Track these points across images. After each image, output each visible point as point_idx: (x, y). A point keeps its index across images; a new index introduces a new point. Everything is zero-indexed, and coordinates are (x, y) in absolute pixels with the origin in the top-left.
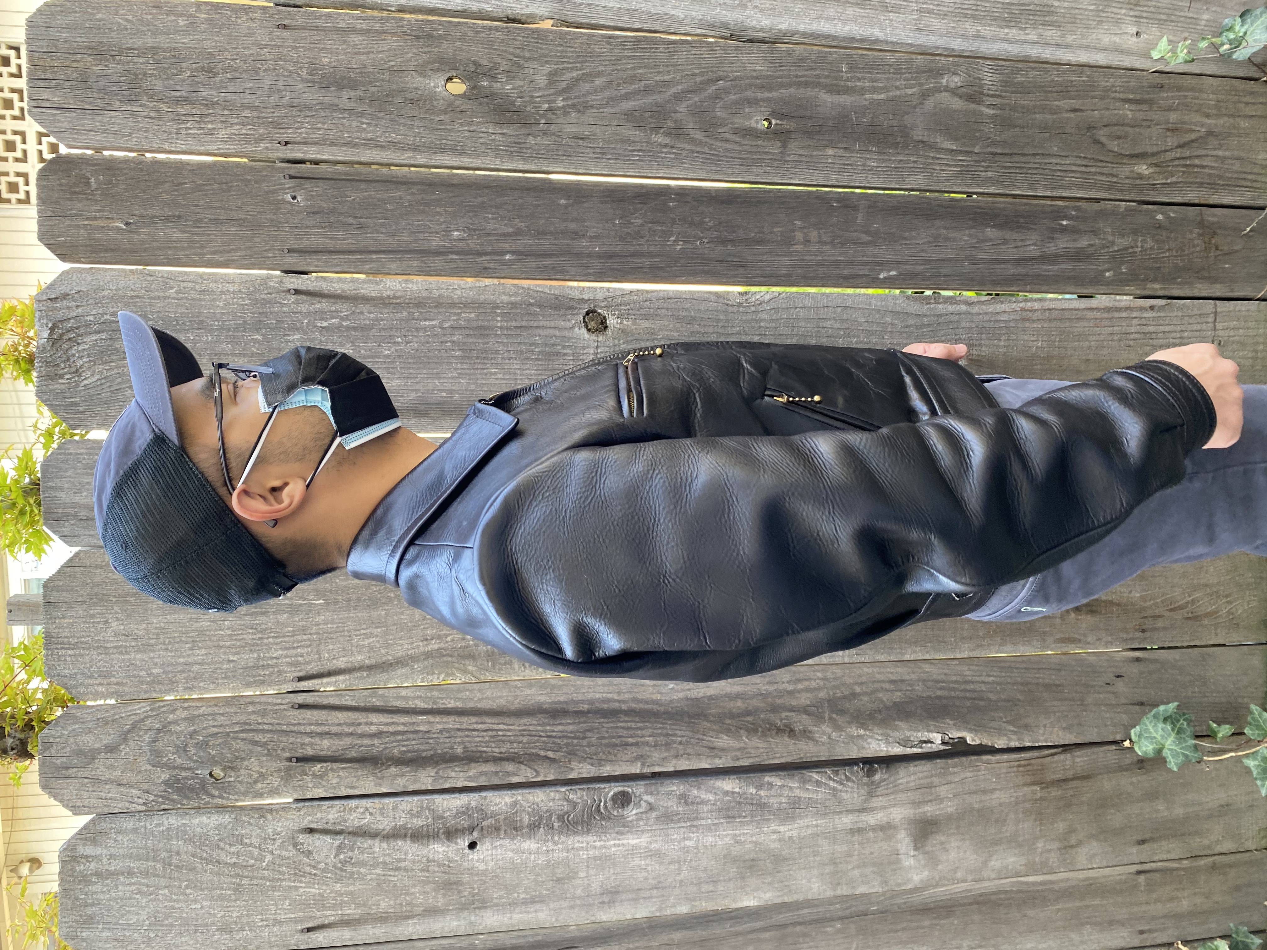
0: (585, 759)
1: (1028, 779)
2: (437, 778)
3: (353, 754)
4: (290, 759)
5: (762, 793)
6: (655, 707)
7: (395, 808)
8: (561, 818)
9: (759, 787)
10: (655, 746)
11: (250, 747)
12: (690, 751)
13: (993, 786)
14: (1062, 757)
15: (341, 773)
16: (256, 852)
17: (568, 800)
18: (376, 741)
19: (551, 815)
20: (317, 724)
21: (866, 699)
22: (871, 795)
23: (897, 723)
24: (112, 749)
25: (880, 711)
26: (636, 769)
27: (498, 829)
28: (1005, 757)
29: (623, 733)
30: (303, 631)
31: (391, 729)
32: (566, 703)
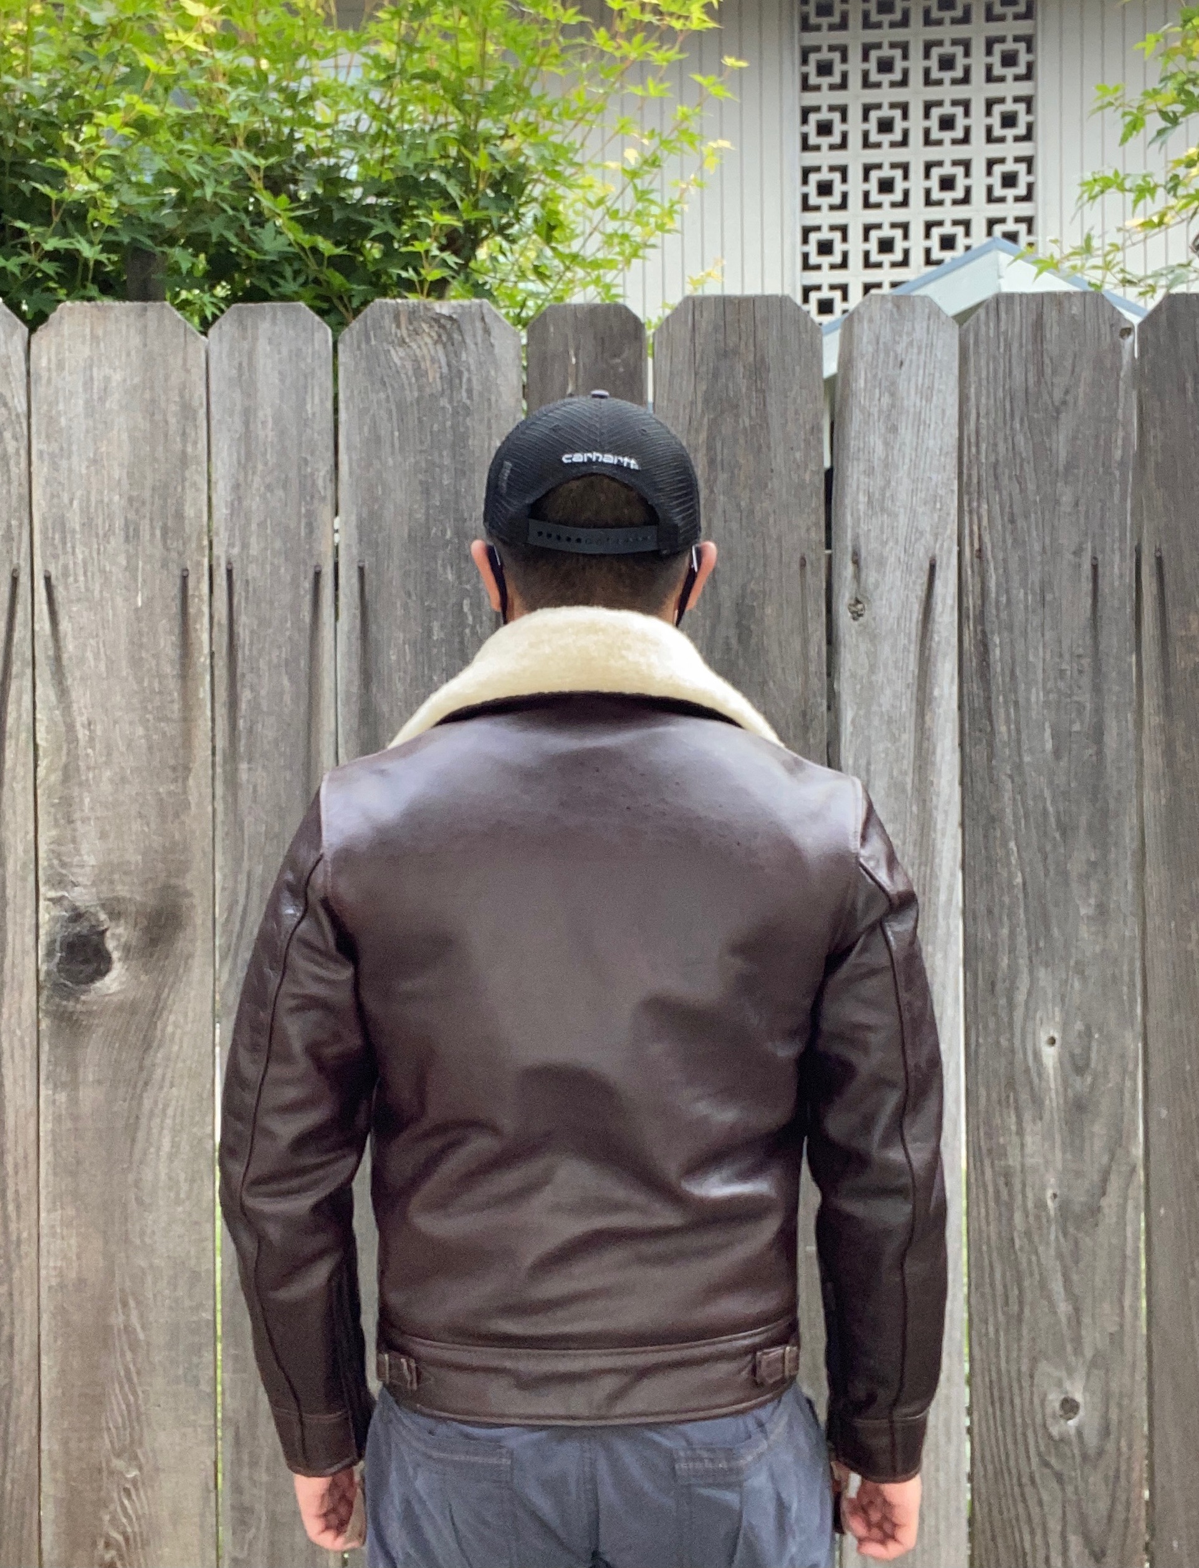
30: (107, 583)
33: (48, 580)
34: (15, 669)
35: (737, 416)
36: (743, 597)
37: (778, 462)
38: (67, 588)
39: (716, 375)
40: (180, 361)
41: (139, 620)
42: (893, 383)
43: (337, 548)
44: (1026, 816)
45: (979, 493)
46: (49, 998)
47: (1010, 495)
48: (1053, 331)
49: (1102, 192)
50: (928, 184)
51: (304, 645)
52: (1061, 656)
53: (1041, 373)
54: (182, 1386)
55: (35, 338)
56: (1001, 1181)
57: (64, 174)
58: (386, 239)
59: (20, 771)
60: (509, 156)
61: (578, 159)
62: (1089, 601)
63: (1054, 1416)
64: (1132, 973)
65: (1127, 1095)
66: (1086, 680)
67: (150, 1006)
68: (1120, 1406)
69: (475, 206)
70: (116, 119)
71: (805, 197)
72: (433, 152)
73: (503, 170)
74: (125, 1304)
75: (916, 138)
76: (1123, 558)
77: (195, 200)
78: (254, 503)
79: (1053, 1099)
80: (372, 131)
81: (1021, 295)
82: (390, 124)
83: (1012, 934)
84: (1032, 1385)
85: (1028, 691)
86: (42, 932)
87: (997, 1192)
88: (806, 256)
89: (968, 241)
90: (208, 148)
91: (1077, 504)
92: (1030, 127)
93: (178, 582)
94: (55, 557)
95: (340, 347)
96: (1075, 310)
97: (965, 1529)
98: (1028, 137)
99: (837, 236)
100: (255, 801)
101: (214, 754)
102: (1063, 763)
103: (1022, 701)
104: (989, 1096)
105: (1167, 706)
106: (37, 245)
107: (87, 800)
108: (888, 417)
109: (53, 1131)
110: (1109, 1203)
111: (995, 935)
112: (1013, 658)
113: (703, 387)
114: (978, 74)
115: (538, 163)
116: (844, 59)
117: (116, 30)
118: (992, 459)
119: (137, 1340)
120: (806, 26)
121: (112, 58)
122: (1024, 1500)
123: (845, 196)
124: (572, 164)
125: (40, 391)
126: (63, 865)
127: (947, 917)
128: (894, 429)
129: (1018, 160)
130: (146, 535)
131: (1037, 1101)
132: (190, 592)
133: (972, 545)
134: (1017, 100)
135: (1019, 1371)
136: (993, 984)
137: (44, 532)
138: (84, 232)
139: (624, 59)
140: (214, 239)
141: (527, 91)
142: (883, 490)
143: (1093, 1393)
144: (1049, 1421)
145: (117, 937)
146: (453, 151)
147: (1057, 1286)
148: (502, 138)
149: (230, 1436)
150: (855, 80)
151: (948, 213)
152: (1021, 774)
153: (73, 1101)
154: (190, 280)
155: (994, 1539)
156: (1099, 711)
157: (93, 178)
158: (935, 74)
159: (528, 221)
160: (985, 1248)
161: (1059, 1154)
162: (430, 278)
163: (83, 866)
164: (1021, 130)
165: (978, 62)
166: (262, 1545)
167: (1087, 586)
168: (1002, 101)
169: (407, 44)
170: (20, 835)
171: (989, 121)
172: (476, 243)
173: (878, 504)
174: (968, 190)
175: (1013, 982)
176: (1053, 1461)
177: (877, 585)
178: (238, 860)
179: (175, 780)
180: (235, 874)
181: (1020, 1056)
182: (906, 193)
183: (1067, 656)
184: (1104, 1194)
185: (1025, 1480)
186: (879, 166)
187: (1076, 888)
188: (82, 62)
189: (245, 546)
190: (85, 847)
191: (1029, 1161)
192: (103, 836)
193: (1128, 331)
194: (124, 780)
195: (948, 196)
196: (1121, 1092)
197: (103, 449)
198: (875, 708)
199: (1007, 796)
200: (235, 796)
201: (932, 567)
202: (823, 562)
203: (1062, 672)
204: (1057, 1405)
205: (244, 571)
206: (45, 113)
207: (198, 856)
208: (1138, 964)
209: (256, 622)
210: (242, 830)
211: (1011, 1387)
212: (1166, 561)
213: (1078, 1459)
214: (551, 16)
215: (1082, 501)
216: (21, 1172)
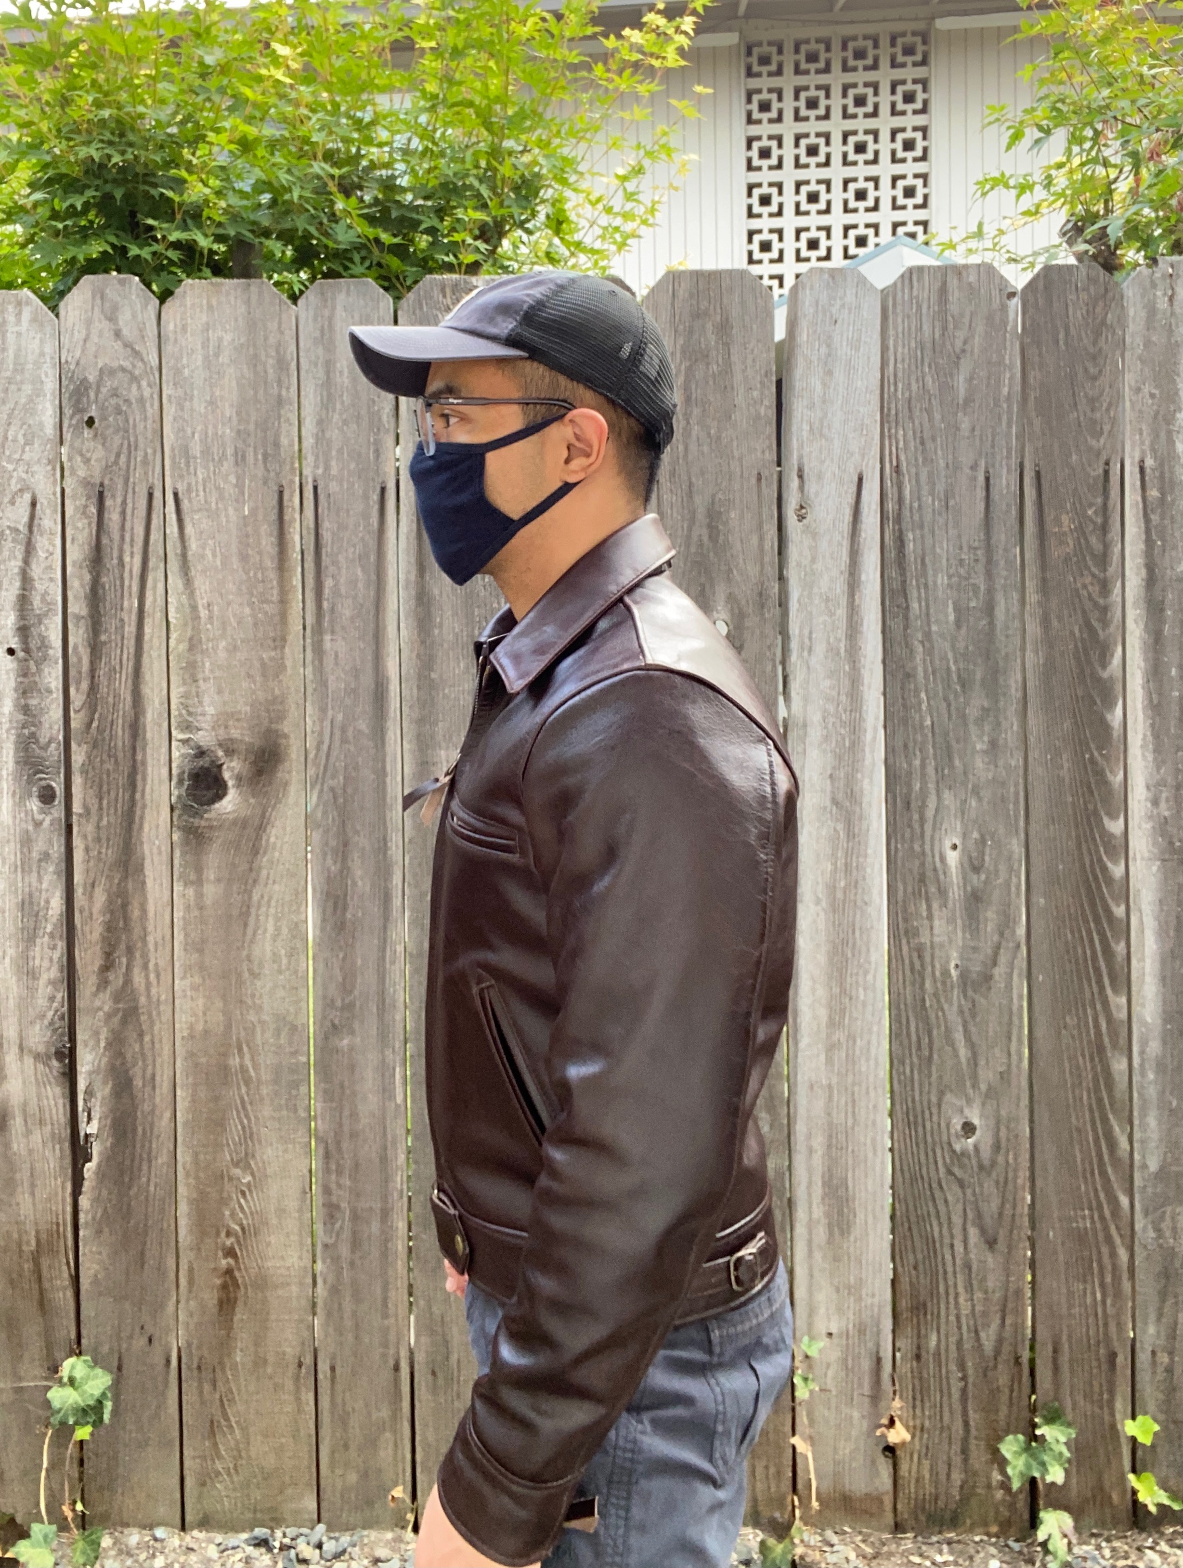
0: (89, 757)
1: (44, 1236)
2: (78, 618)
3: (105, 541)
4: (102, 485)
5: (46, 938)
6: (136, 826)
7: (51, 580)
8: (33, 735)
9: (52, 935)
10: (98, 827)
11: (115, 451)
12: (92, 863)
13: (38, 1195)
14: (66, 1275)
15: (87, 531)
16: (17, 456)
17: (50, 742)
18: (115, 561)
19: (34, 725)
20: (134, 509)
21: (137, 1047)
22: (37, 1057)
23: (110, 1086)
24: (118, 334)
25: (123, 1064)
26: (77, 808)
27: (25, 675)
28: (69, 1209)
29: (113, 794)
30: (221, 497)
31: (126, 575)
32: (144, 738)
33: (176, 495)
34: (151, 564)
35: (708, 364)
36: (713, 503)
37: (740, 400)
38: (190, 501)
39: (691, 332)
40: (276, 325)
41: (245, 525)
42: (830, 337)
43: (398, 469)
44: (934, 673)
45: (897, 423)
46: (180, 816)
47: (921, 424)
48: (955, 295)
49: (992, 188)
50: (845, 196)
51: (372, 544)
52: (961, 548)
53: (945, 328)
54: (285, 1113)
55: (165, 307)
56: (915, 955)
57: (184, 181)
58: (432, 231)
59: (156, 642)
60: (528, 166)
61: (580, 168)
62: (981, 506)
63: (957, 1136)
64: (1017, 794)
65: (1013, 889)
66: (980, 568)
67: (257, 822)
68: (1008, 1128)
69: (501, 205)
70: (223, 138)
71: (750, 207)
72: (468, 165)
73: (522, 176)
74: (240, 1050)
75: (836, 160)
76: (1009, 471)
77: (285, 202)
78: (334, 434)
79: (955, 893)
80: (420, 148)
81: (929, 267)
82: (434, 143)
83: (923, 766)
84: (939, 1113)
85: (935, 576)
86: (174, 765)
87: (912, 964)
88: (750, 253)
89: (877, 240)
90: (294, 161)
91: (973, 430)
92: (925, 150)
93: (276, 496)
94: (181, 477)
95: (400, 313)
96: (972, 279)
97: (888, 1224)
98: (924, 158)
99: (775, 237)
100: (336, 664)
101: (304, 628)
102: (963, 631)
103: (930, 583)
104: (905, 891)
105: (1044, 587)
106: (164, 237)
107: (207, 665)
108: (826, 363)
109: (184, 918)
110: (999, 972)
111: (910, 764)
112: (923, 550)
113: (681, 341)
114: (885, 109)
115: (549, 171)
116: (780, 99)
117: (224, 69)
118: (907, 395)
119: (250, 1077)
120: (750, 73)
121: (222, 90)
122: (934, 1200)
123: (781, 206)
124: (576, 172)
125: (169, 349)
126: (190, 714)
127: (872, 751)
128: (830, 373)
129: (916, 176)
130: (250, 458)
131: (943, 892)
132: (285, 503)
133: (891, 462)
134: (915, 129)
135: (929, 1102)
136: (908, 803)
137: (173, 459)
138: (200, 226)
139: (616, 89)
140: (300, 233)
141: (541, 116)
142: (821, 421)
143: (987, 1118)
144: (953, 1139)
145: (232, 769)
146: (483, 164)
147: (959, 1036)
148: (522, 152)
149: (321, 1151)
150: (788, 115)
151: (861, 218)
152: (930, 640)
153: (200, 895)
154: (280, 265)
155: (910, 1229)
156: (990, 591)
157: (206, 185)
158: (851, 110)
159: (542, 217)
160: (902, 1006)
161: (960, 934)
162: (466, 262)
163: (204, 715)
164: (918, 153)
165: (885, 100)
166: (346, 1235)
167: (980, 493)
168: (903, 130)
169: (448, 79)
170: (156, 691)
171: (893, 146)
172: (501, 234)
173: (818, 432)
174: (877, 200)
175: (924, 802)
176: (956, 1170)
177: (817, 494)
178: (323, 710)
179: (275, 648)
180: (322, 721)
181: (929, 859)
182: (829, 203)
183: (965, 549)
184: (995, 964)
185: (935, 1185)
186: (807, 182)
187: (973, 729)
188: (197, 94)
189: (327, 468)
190: (206, 700)
191: (936, 939)
192: (220, 692)
193: (1012, 295)
194: (235, 648)
195: (861, 205)
196: (1008, 884)
197: (218, 393)
198: (815, 590)
199: (919, 658)
200: (321, 661)
201: (860, 480)
202: (775, 477)
203: (961, 561)
204: (959, 1127)
205: (326, 486)
206: (170, 135)
207: (293, 706)
208: (1021, 787)
209: (335, 526)
210: (327, 687)
211: (923, 1112)
212: (1043, 473)
213: (976, 1169)
214: (559, 57)
215: (978, 428)
216: (160, 948)
